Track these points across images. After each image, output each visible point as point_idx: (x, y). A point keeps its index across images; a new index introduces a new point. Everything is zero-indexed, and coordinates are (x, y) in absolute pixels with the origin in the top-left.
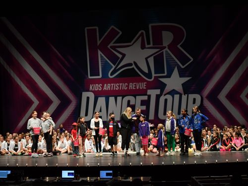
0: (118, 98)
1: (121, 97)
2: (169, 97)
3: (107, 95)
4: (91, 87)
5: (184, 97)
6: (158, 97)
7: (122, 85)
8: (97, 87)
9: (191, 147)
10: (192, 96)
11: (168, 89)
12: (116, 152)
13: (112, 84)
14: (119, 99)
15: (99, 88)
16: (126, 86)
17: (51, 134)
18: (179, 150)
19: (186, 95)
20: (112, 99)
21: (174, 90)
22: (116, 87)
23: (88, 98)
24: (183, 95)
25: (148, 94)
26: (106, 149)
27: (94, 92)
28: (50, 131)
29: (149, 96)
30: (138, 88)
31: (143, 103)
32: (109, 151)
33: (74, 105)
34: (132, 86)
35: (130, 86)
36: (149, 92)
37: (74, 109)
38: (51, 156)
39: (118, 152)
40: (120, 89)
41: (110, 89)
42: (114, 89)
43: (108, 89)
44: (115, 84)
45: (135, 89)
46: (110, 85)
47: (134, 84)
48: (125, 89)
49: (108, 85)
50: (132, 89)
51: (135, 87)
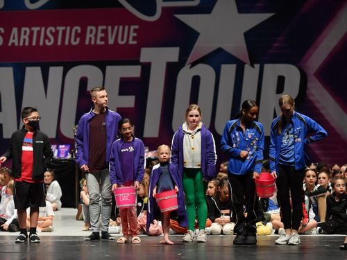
0: (52, 69)
1: (60, 69)
2: (206, 72)
3: (19, 60)
5: (251, 73)
6: (172, 71)
7: (64, 32)
9: (266, 220)
10: (273, 71)
11: (203, 46)
12: (33, 230)
13: (35, 29)
14: (55, 72)
16: (77, 35)
18: (230, 227)
19: (257, 66)
20: (33, 74)
21: (220, 50)
22: (47, 36)
24: (247, 67)
25: (143, 59)
29: (146, 68)
30: (111, 41)
31: (126, 87)
34: (94, 35)
35: (88, 36)
36: (147, 54)
39: (39, 230)
40: (59, 43)
41: (27, 44)
42: (41, 43)
43: (21, 44)
44: (43, 29)
45: (103, 43)
46: (28, 30)
47: (100, 28)
48: (73, 43)
49: (23, 29)
50: (93, 43)
51: (102, 39)
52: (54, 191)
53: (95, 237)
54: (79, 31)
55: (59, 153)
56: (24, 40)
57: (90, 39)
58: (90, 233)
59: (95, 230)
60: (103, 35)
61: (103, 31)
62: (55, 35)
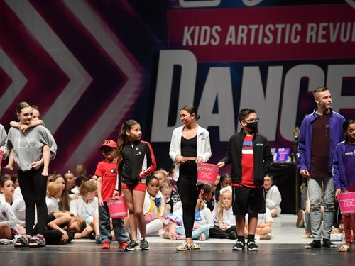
0: (271, 69)
1: (280, 69)
3: (236, 59)
4: (187, 36)
7: (284, 30)
8: (207, 35)
12: (251, 238)
13: (253, 27)
14: (275, 72)
15: (212, 37)
16: (297, 33)
17: (45, 173)
20: (251, 74)
22: (264, 34)
23: (177, 70)
26: (222, 227)
27: (195, 50)
28: (42, 166)
30: (333, 39)
32: (229, 234)
33: (134, 89)
34: (315, 33)
35: (309, 33)
37: (132, 103)
38: (39, 246)
39: (257, 237)
40: (279, 41)
41: (244, 42)
42: (260, 42)
43: (239, 43)
44: (262, 27)
45: (324, 41)
46: (245, 27)
47: (322, 25)
48: (293, 41)
49: (241, 27)
50: (314, 41)
51: (323, 37)
52: (274, 196)
53: (316, 245)
54: (300, 28)
55: (278, 156)
56: (242, 39)
57: (311, 37)
58: (310, 241)
59: (317, 238)
60: (324, 32)
61: (324, 28)
62: (274, 33)
